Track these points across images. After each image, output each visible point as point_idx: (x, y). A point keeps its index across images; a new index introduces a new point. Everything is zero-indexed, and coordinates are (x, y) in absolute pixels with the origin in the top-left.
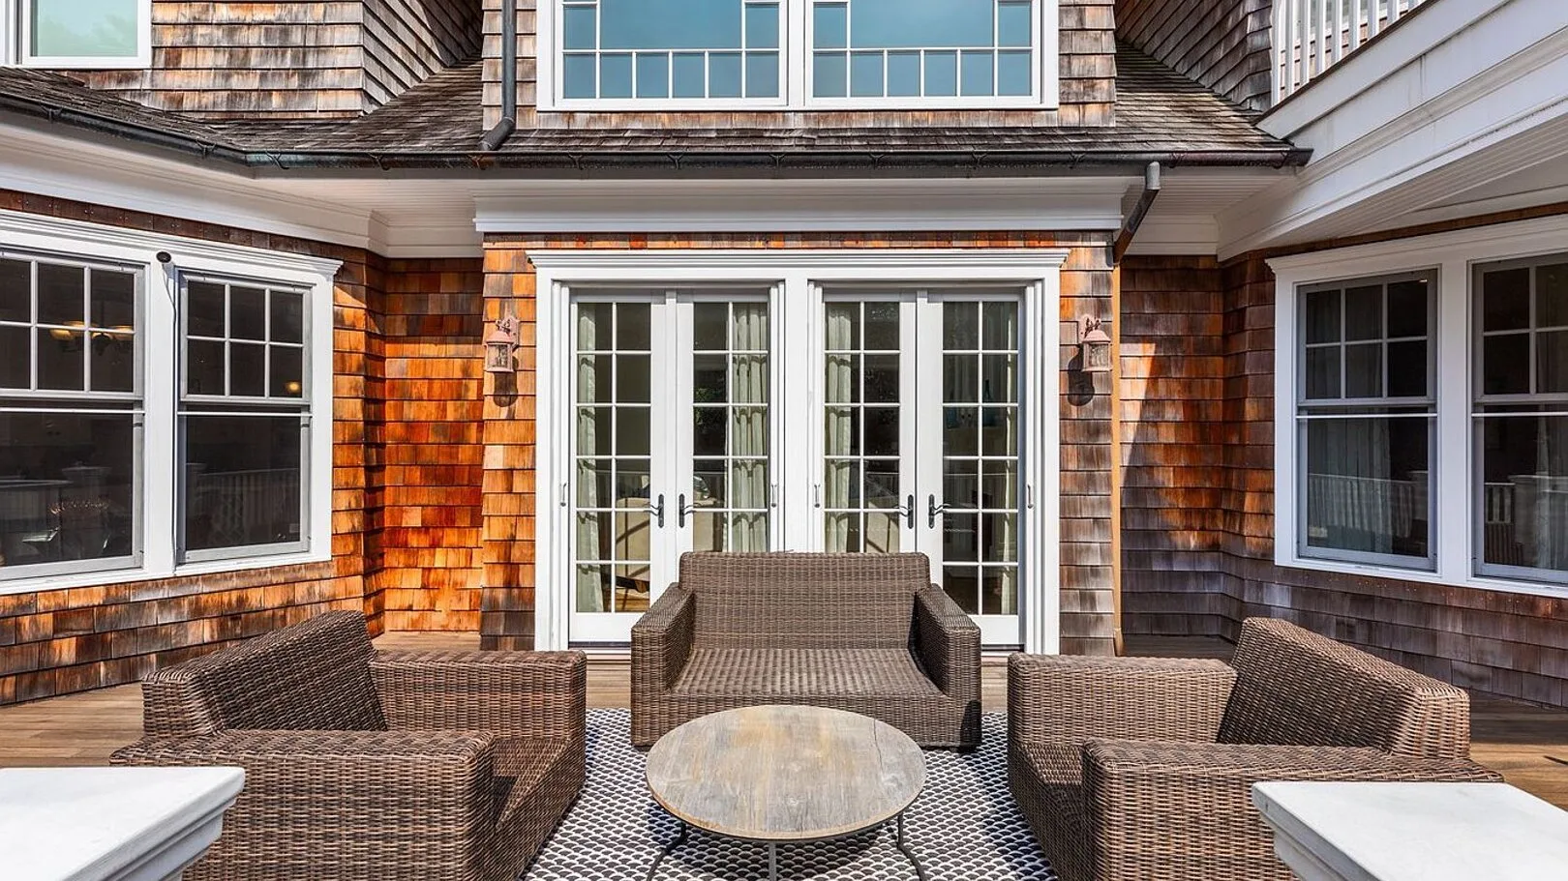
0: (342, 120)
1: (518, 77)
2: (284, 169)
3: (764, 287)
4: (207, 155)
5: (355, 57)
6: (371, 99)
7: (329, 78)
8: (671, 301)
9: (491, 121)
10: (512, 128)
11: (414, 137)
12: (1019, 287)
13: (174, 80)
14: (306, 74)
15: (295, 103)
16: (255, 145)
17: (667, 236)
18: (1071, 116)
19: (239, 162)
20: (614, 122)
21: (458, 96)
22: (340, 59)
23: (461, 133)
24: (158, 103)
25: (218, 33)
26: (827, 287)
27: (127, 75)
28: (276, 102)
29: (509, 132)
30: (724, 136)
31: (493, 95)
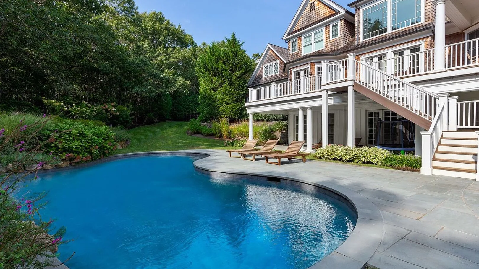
0: (342, 48)
1: (359, 39)
2: (338, 54)
3: (386, 53)
4: (332, 55)
5: (343, 42)
6: (344, 45)
7: (340, 44)
8: (375, 58)
9: (356, 44)
10: (358, 44)
11: (348, 48)
12: (420, 45)
13: (327, 49)
14: (338, 45)
15: (337, 48)
16: (335, 53)
17: (374, 51)
18: (426, 23)
19: (334, 55)
20: (368, 41)
21: (352, 42)
22: (341, 42)
23: (353, 46)
24: (326, 51)
25: (330, 43)
26: (394, 52)
27: (323, 50)
28: (335, 48)
29: (358, 45)
30: (380, 39)
31: (356, 42)
